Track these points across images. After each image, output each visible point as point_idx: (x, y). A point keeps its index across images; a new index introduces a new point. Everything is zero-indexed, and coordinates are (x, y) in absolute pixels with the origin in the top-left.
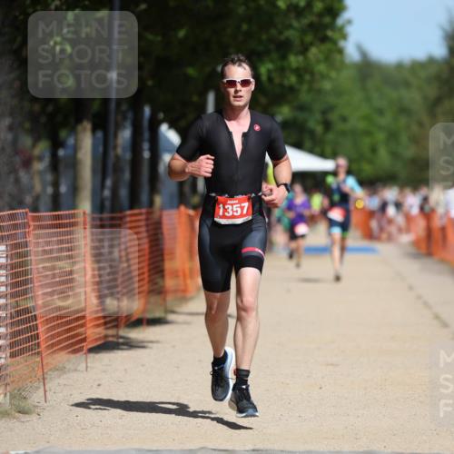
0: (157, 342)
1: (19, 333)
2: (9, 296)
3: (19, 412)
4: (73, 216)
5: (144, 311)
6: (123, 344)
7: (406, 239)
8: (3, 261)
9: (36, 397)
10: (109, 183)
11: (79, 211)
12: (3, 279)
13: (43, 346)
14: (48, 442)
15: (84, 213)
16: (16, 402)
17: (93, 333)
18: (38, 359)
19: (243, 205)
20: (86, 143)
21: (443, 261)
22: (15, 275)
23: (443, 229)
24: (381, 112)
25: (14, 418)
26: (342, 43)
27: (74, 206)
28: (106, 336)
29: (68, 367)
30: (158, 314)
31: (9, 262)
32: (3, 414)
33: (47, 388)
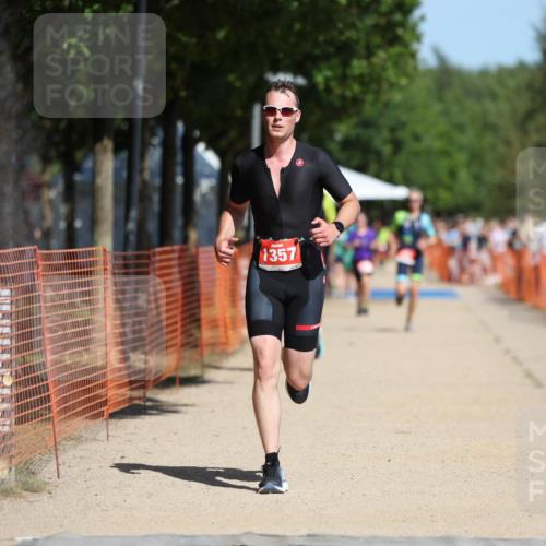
0: (192, 405)
1: (27, 394)
2: (14, 350)
3: (26, 490)
4: (91, 254)
5: (177, 368)
6: (152, 408)
7: (493, 280)
8: (6, 308)
9: (47, 472)
10: (134, 213)
11: (99, 248)
12: (7, 330)
13: (55, 410)
14: (62, 527)
15: (104, 250)
16: (23, 478)
17: (116, 395)
18: (50, 427)
20: (106, 167)
21: (536, 307)
22: (21, 326)
23: (536, 269)
25: (21, 497)
26: (415, 46)
27: (92, 243)
28: (131, 399)
29: (85, 436)
30: (193, 372)
31: (14, 309)
32: (7, 493)
33: (60, 462)
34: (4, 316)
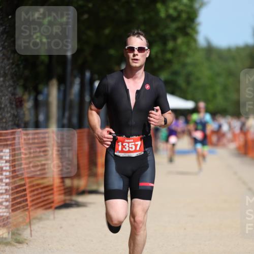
0: (93, 203)
2: (11, 178)
3: (16, 242)
5: (87, 185)
6: (74, 204)
8: (7, 158)
9: (26, 234)
10: (67, 114)
12: (8, 168)
13: (29, 205)
16: (14, 237)
17: (58, 198)
19: (137, 143)
20: (53, 93)
22: (14, 166)
24: (218, 75)
25: (14, 246)
28: (65, 200)
29: (43, 217)
30: (94, 188)
31: (11, 158)
32: (7, 244)
33: (32, 229)
34: (6, 162)
